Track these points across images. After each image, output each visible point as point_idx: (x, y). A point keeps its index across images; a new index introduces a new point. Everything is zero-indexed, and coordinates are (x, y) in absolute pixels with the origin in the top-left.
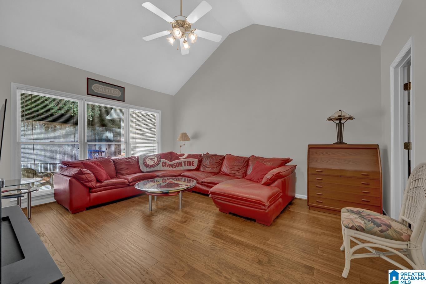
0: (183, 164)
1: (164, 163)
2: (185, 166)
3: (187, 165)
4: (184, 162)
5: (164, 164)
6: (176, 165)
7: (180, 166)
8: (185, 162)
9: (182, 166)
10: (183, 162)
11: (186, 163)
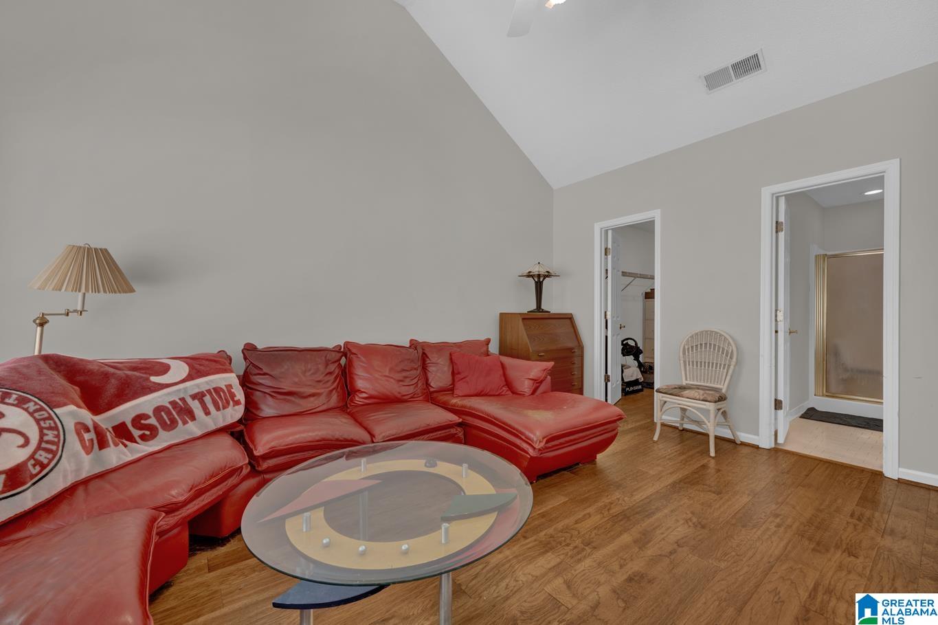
0: (195, 406)
1: (88, 430)
2: (207, 413)
3: (218, 409)
4: (194, 397)
5: (87, 436)
6: (153, 421)
7: (185, 423)
8: (199, 397)
9: (193, 418)
10: (189, 400)
11: (208, 399)
